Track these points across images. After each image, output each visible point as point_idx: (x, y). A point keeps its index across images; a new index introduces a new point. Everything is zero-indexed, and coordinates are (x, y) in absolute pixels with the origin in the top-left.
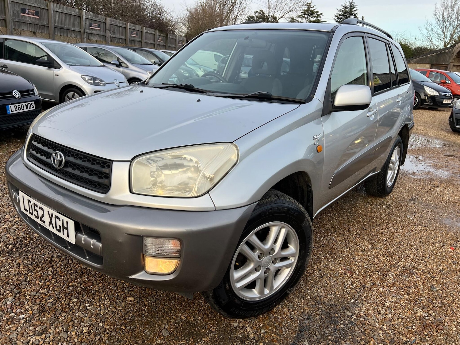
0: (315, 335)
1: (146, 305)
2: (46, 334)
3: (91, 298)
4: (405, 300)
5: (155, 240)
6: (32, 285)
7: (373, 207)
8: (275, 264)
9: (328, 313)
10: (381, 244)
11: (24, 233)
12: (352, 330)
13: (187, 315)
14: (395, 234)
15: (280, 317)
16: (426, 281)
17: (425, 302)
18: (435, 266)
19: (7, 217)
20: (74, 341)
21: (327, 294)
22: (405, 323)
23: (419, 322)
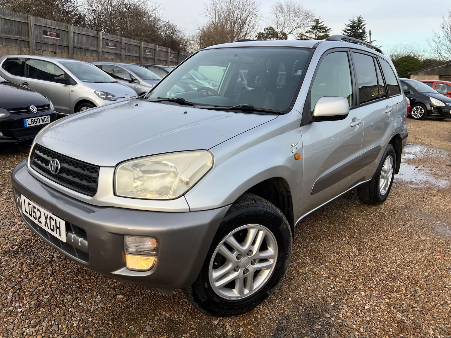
0: (292, 334)
1: (134, 303)
2: (40, 326)
3: (84, 295)
4: (386, 304)
5: (134, 238)
6: (32, 282)
7: (366, 215)
8: (253, 265)
9: (307, 314)
10: (368, 250)
11: (30, 236)
12: (329, 331)
13: (171, 313)
14: (384, 241)
15: (259, 317)
16: (410, 286)
17: (405, 306)
18: (420, 272)
19: (16, 221)
20: (64, 334)
21: (308, 296)
22: (383, 325)
23: (396, 325)
